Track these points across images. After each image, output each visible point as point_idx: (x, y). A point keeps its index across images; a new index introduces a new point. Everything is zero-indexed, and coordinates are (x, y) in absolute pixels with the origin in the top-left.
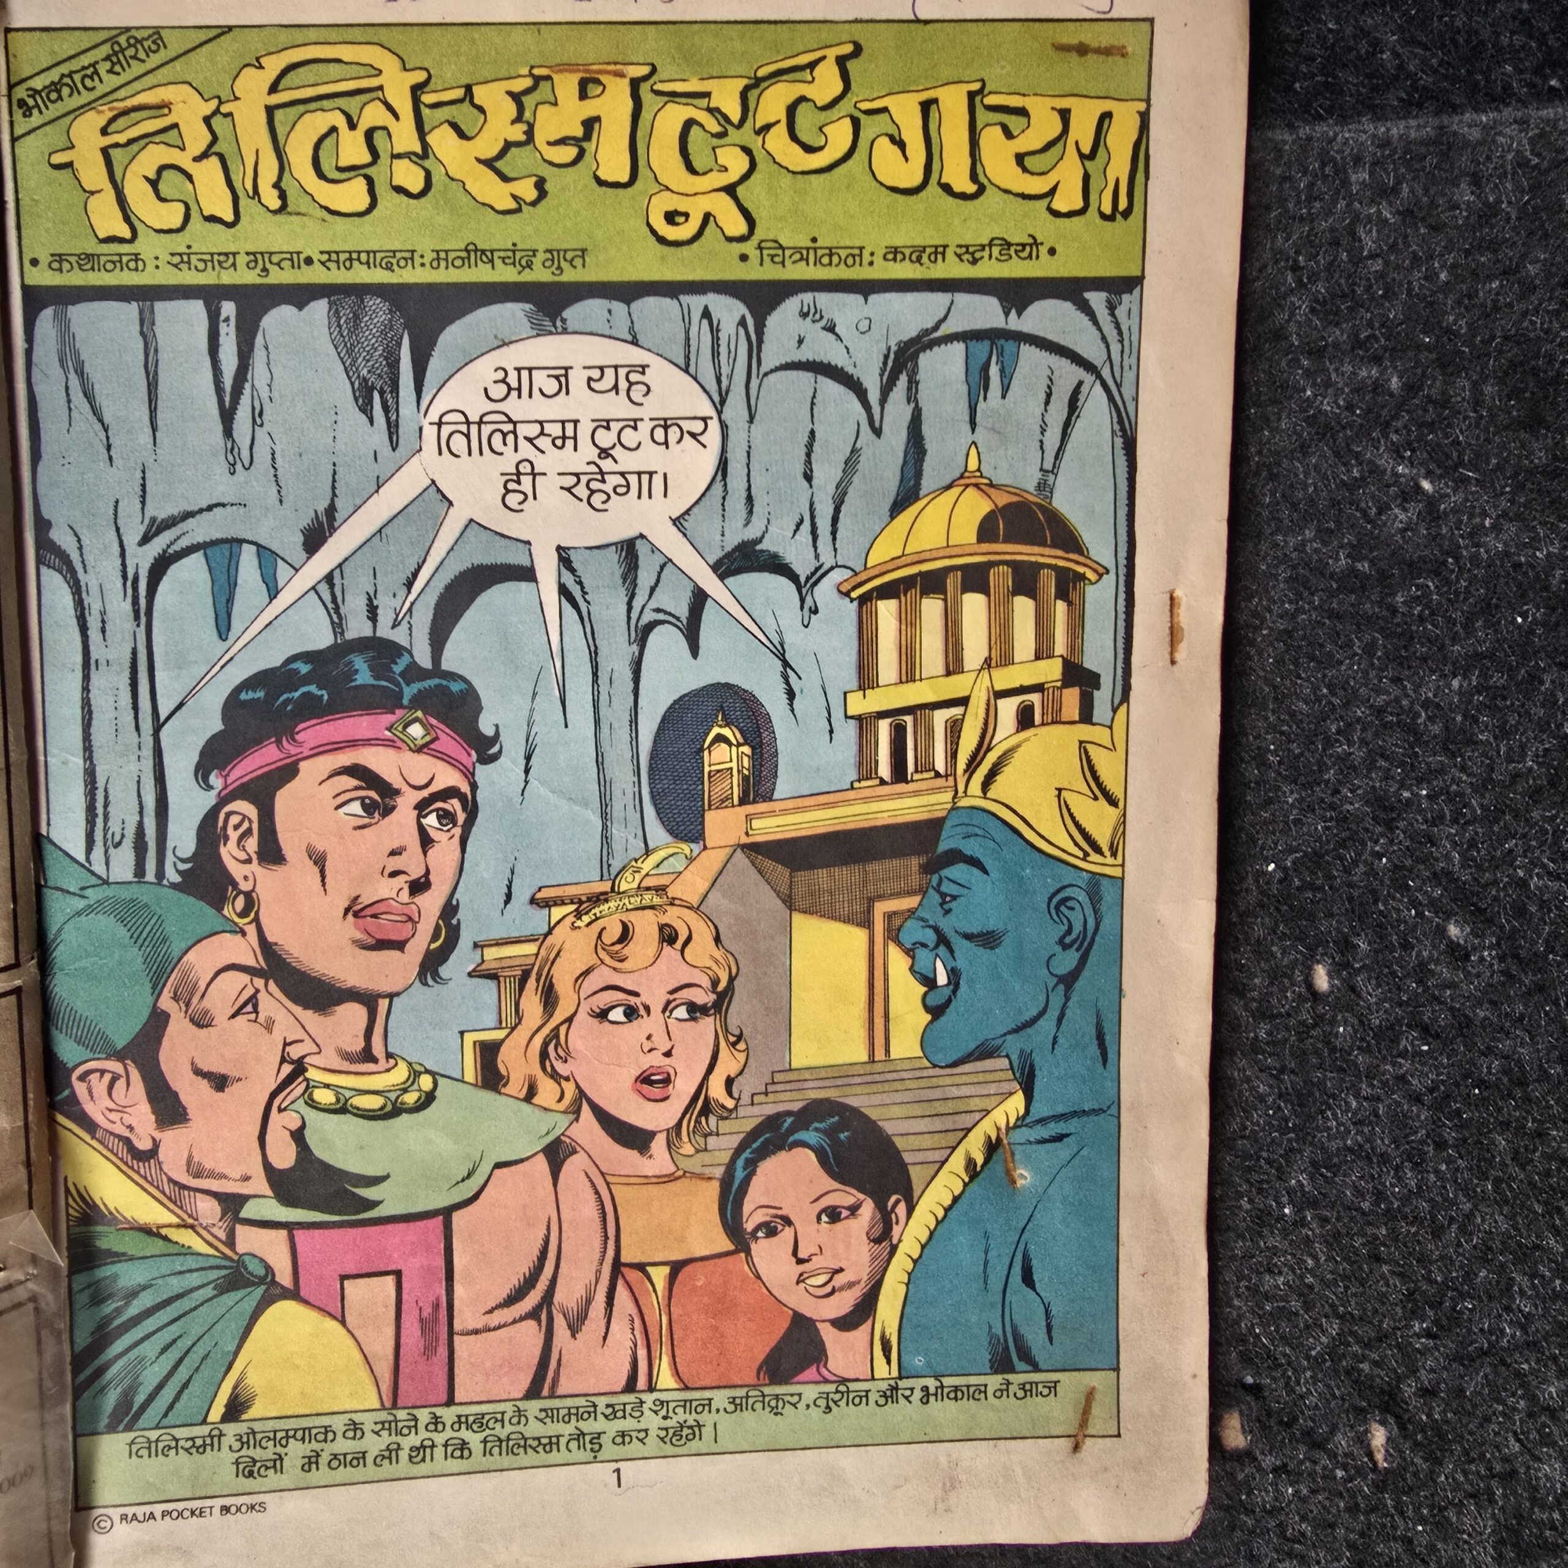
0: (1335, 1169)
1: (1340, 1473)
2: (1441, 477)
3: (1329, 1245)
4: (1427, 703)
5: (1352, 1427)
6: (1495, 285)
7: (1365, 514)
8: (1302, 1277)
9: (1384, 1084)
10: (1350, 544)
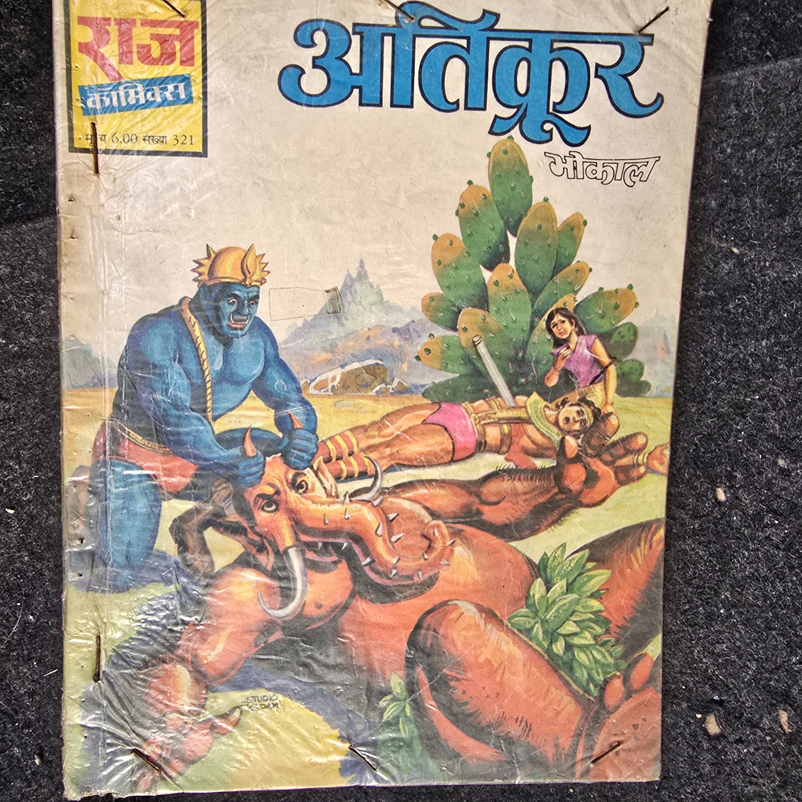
0: (742, 587)
1: (768, 738)
2: (741, 246)
3: (744, 625)
4: (751, 355)
5: (770, 714)
6: (754, 151)
7: (708, 268)
8: (734, 643)
9: (760, 542)
10: (703, 284)
